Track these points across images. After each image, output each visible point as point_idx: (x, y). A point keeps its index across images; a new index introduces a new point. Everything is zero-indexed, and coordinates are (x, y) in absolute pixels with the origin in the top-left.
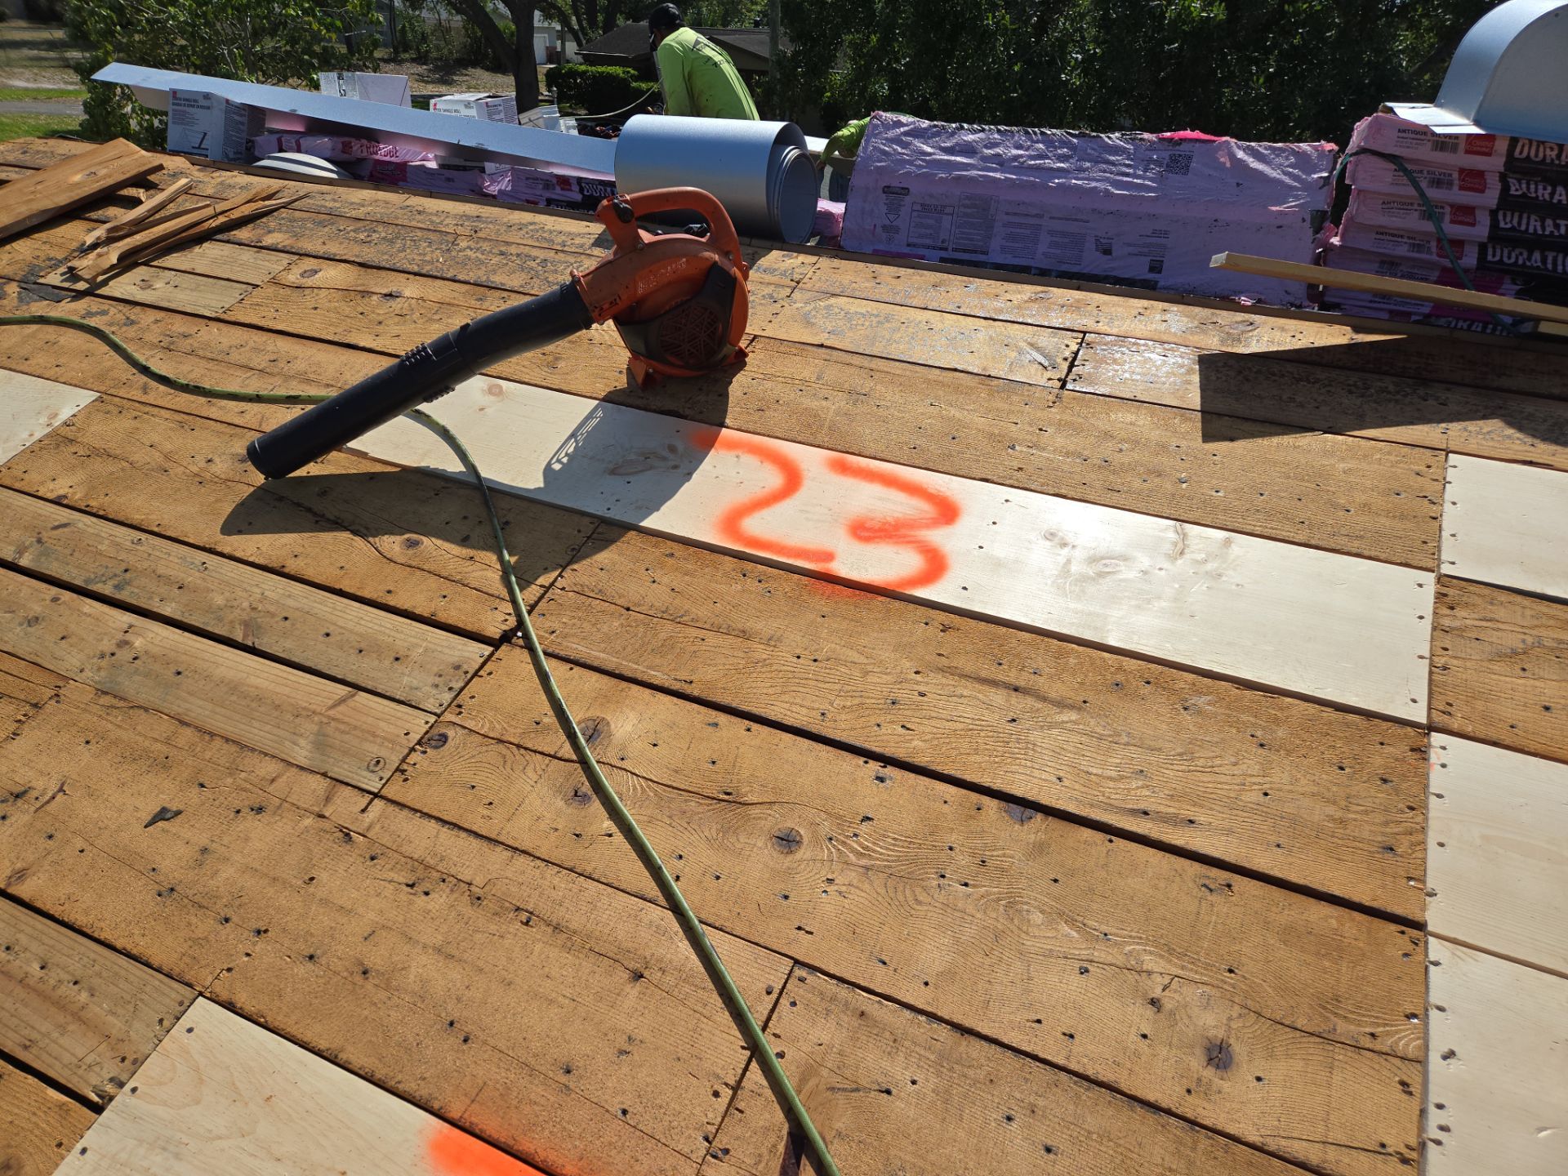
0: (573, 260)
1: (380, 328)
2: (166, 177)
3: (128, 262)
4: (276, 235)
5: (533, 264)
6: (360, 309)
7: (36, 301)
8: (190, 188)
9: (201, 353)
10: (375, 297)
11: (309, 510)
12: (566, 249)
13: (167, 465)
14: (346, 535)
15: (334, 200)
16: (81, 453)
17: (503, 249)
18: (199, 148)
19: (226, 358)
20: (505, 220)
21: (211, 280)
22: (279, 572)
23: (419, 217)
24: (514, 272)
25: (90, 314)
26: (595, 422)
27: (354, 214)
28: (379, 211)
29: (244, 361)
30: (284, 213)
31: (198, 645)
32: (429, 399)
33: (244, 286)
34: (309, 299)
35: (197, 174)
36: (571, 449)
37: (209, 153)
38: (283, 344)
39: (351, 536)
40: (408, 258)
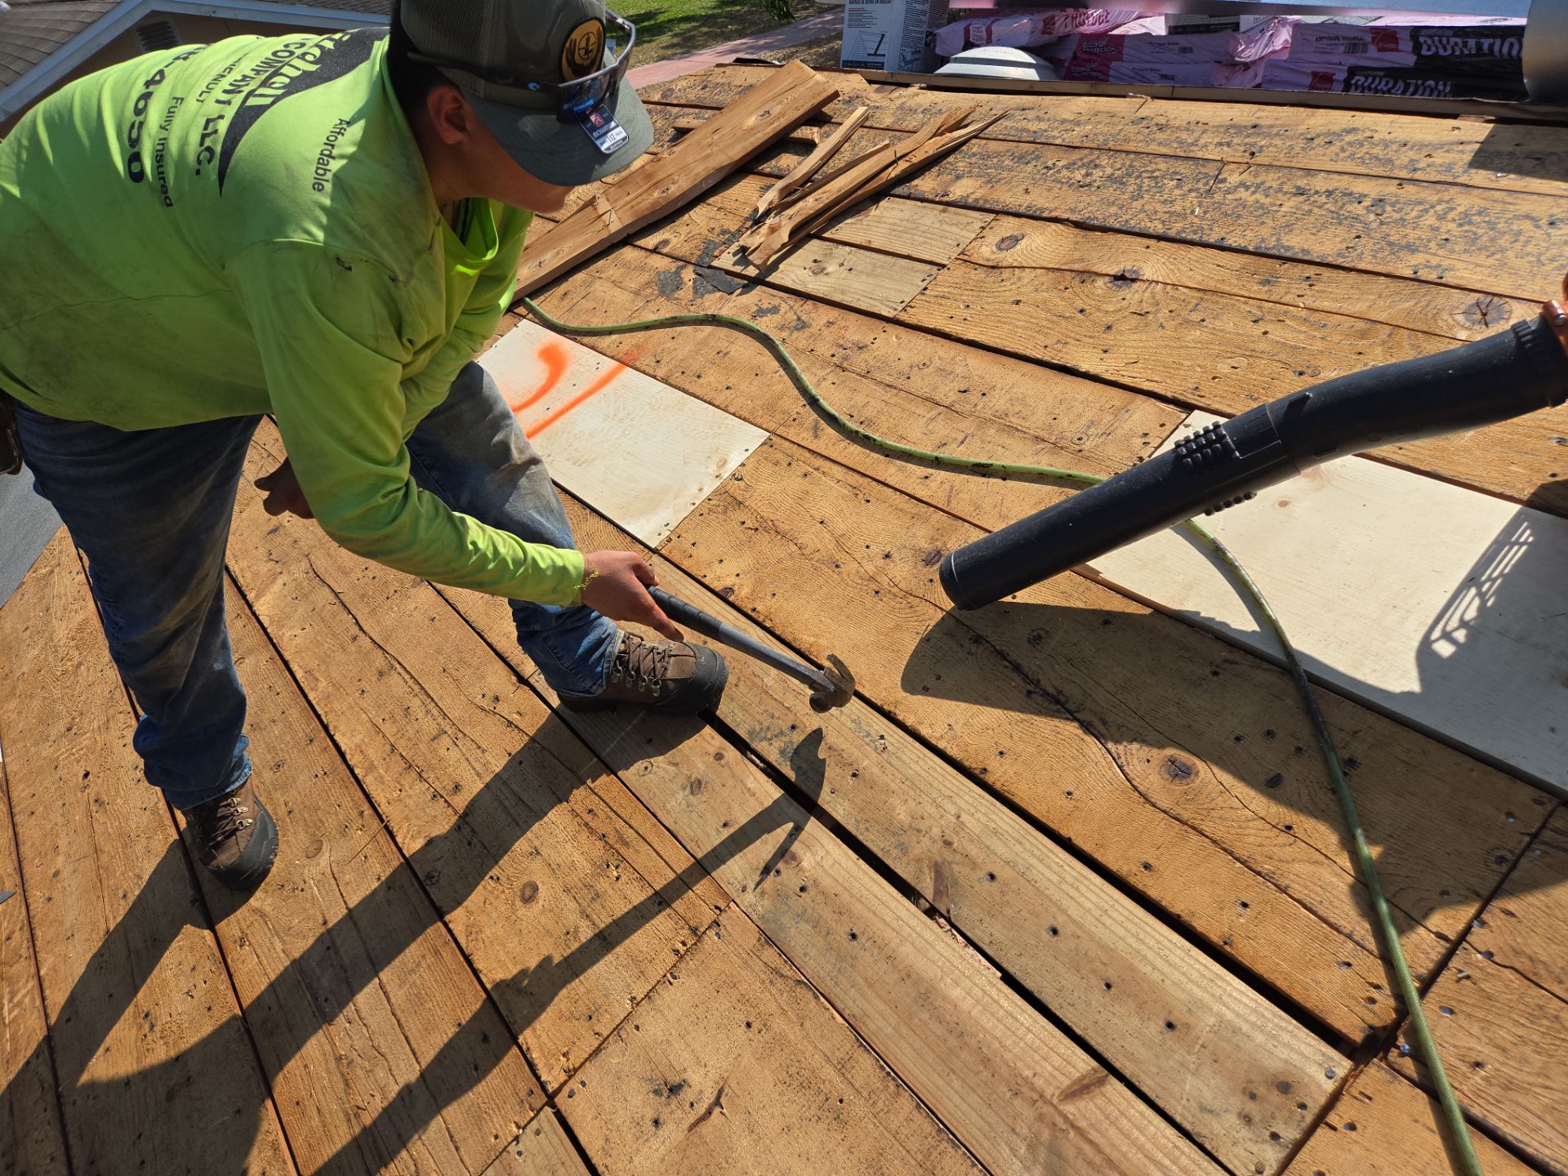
0: (1435, 198)
1: (1110, 337)
2: (840, 105)
3: (801, 235)
4: (965, 182)
5: (1359, 210)
6: (1080, 304)
7: (709, 292)
8: (867, 119)
9: (877, 375)
10: (1100, 282)
11: (1017, 668)
12: (1418, 175)
13: (840, 556)
14: (1071, 729)
15: (1039, 119)
16: (749, 524)
17: (1302, 183)
18: (875, 54)
19: (907, 385)
20: (1302, 128)
21: (889, 259)
22: (976, 778)
23: (1160, 136)
24: (1324, 226)
25: (761, 312)
26: (1515, 554)
27: (1069, 138)
28: (1101, 131)
29: (926, 391)
30: (975, 146)
31: (876, 889)
32: (1212, 507)
33: (928, 267)
34: (1010, 287)
35: (875, 96)
36: (1471, 614)
37: (885, 60)
38: (976, 361)
39: (1080, 732)
40: (1146, 212)
